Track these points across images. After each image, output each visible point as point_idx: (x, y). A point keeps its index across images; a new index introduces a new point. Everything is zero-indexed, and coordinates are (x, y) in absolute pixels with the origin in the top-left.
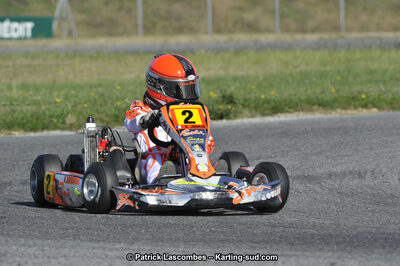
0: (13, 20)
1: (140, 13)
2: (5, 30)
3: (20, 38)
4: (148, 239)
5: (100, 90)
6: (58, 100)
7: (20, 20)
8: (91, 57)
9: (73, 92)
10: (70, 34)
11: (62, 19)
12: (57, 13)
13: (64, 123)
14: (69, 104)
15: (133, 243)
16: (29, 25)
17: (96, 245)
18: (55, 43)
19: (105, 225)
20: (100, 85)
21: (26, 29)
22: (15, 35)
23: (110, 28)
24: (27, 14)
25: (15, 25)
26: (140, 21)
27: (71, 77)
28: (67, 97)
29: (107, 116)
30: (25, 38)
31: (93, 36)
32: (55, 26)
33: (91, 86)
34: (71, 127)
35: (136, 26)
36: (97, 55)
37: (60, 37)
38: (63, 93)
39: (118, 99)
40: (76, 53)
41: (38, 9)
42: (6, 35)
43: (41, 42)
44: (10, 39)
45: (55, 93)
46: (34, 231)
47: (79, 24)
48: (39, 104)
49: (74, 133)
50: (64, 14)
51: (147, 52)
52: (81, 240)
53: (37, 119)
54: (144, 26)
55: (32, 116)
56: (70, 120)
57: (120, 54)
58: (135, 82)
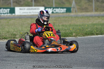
0: (61, 8)
1: (94, 6)
2: (59, 10)
3: (63, 13)
4: (92, 66)
5: (82, 26)
6: (71, 29)
7: (63, 8)
8: (81, 18)
9: (75, 27)
10: (76, 12)
11: (74, 8)
12: (72, 6)
13: (72, 35)
14: (74, 30)
15: (88, 67)
16: (65, 9)
17: (79, 68)
18: (72, 14)
19: (81, 62)
20: (82, 25)
21: (64, 10)
22: (61, 12)
23: (86, 10)
24: (64, 6)
25: (62, 9)
27: (75, 23)
28: (73, 28)
29: (83, 33)
30: (64, 13)
31: (81, 12)
32: (72, 9)
33: (80, 25)
34: (74, 36)
35: (93, 9)
36: (83, 17)
37: (73, 12)
38: (73, 27)
39: (86, 29)
40: (76, 17)
41: (67, 5)
42: (59, 12)
43: (68, 14)
44: (60, 13)
45: (71, 27)
46: (63, 64)
47: (78, 9)
48: (66, 30)
49: (75, 38)
50: (74, 6)
51: (95, 16)
52: (75, 66)
53: (66, 34)
54: (95, 9)
55: (64, 33)
56: (74, 34)
57: (88, 17)
58: (92, 24)
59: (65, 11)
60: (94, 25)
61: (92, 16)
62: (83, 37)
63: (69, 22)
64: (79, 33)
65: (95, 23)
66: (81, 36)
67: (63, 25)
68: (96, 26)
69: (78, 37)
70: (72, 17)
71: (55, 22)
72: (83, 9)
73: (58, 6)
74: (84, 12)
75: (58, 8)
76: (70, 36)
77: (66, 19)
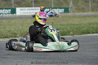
0: (59, 8)
1: (90, 6)
4: (88, 63)
5: (79, 25)
6: (68, 28)
7: (61, 8)
8: (78, 17)
9: (73, 26)
10: (73, 12)
11: (71, 8)
12: (70, 7)
14: (71, 29)
15: (84, 64)
16: (63, 10)
17: (75, 64)
18: (69, 14)
19: (78, 59)
20: (79, 24)
23: (83, 10)
24: (63, 7)
25: (60, 10)
26: (90, 8)
27: (73, 22)
28: (71, 27)
29: (80, 32)
30: (62, 13)
31: (79, 12)
32: (69, 9)
33: (77, 25)
34: (72, 35)
36: (80, 17)
37: (71, 12)
39: (83, 28)
40: (74, 17)
41: (65, 6)
43: (66, 14)
45: (69, 26)
47: (75, 9)
48: (64, 29)
49: (72, 36)
50: (72, 7)
51: (91, 16)
52: (71, 63)
53: (63, 33)
54: (91, 9)
55: (62, 32)
56: (71, 33)
57: (85, 17)
58: (88, 23)
59: (63, 12)
60: (90, 24)
61: (88, 16)
62: (79, 36)
63: (66, 22)
64: (76, 32)
65: (91, 22)
66: (78, 35)
67: (61, 25)
68: (92, 25)
69: (75, 36)
70: (69, 17)
71: (53, 21)
72: (80, 9)
73: (56, 7)
74: (81, 12)
75: (56, 8)
76: (68, 35)
77: (64, 19)
